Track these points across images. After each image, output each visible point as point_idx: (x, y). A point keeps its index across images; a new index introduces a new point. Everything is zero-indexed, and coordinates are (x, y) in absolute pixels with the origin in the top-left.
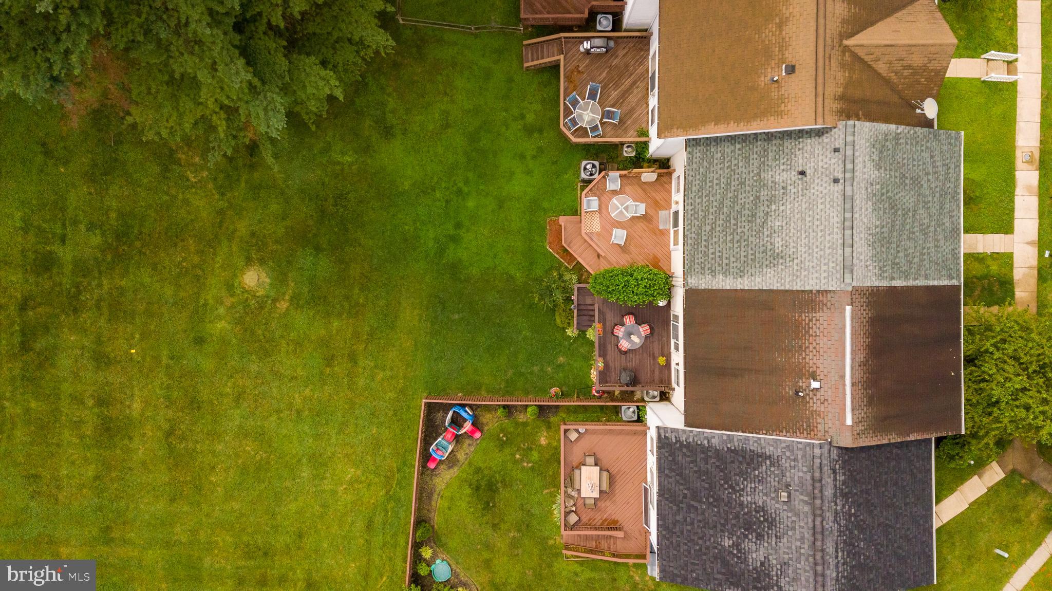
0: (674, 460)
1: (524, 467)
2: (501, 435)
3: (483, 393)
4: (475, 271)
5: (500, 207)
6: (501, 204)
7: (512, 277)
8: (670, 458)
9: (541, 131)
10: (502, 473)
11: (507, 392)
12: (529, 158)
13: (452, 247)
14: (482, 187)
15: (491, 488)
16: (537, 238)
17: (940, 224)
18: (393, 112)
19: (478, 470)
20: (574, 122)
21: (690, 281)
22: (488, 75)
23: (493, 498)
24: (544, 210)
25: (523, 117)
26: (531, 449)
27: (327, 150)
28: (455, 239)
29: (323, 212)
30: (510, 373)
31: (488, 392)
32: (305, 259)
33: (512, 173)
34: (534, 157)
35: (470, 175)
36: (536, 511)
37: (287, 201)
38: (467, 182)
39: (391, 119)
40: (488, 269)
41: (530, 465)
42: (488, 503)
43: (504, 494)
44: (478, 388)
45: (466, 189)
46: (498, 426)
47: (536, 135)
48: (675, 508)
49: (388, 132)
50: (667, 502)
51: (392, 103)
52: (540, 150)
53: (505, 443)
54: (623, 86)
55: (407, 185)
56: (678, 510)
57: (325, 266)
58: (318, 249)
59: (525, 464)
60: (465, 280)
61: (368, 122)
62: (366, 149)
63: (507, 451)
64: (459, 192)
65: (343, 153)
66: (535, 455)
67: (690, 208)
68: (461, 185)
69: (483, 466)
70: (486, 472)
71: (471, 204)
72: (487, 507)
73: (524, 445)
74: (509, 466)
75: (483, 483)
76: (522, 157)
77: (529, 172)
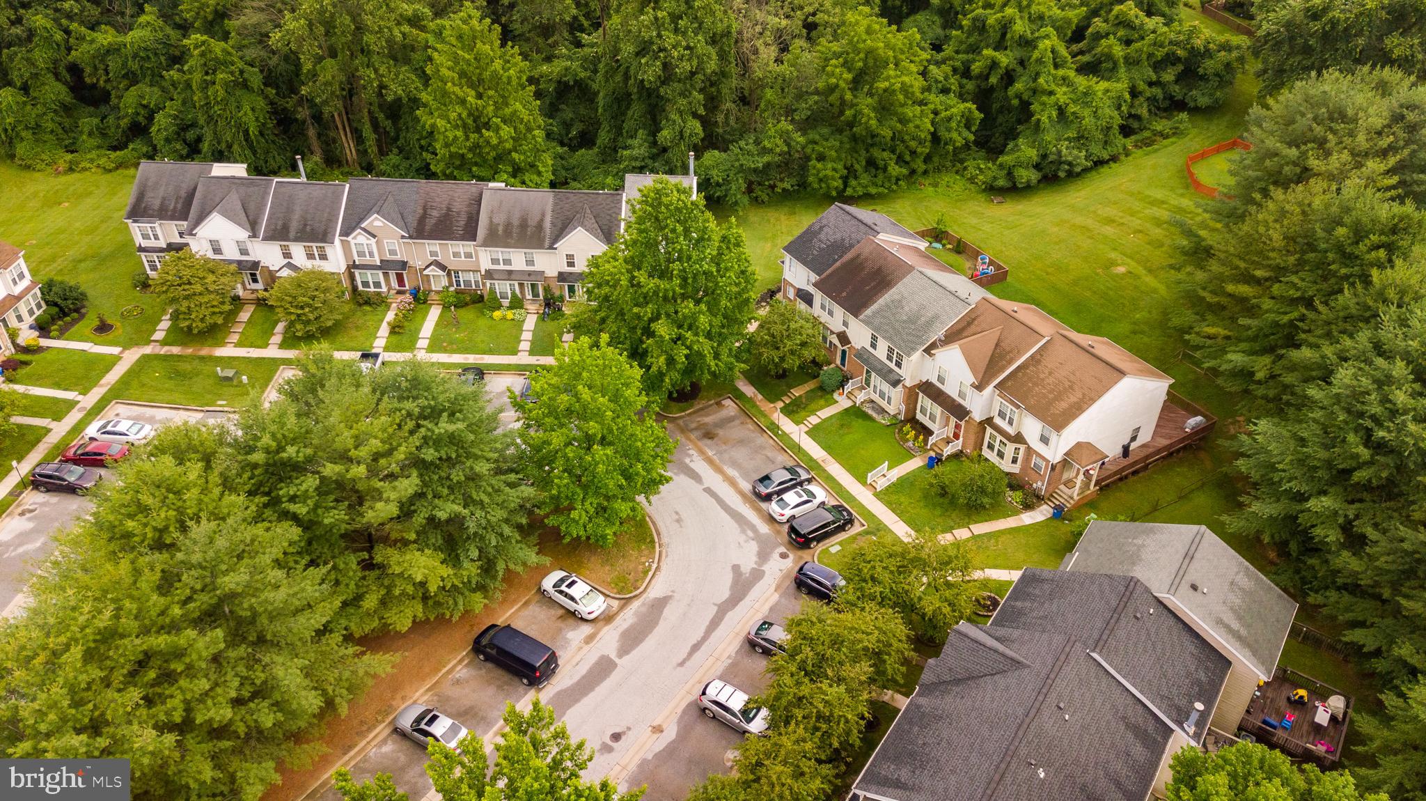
17: (890, 323)
32: (1110, 284)
57: (1099, 287)
58: (1109, 289)
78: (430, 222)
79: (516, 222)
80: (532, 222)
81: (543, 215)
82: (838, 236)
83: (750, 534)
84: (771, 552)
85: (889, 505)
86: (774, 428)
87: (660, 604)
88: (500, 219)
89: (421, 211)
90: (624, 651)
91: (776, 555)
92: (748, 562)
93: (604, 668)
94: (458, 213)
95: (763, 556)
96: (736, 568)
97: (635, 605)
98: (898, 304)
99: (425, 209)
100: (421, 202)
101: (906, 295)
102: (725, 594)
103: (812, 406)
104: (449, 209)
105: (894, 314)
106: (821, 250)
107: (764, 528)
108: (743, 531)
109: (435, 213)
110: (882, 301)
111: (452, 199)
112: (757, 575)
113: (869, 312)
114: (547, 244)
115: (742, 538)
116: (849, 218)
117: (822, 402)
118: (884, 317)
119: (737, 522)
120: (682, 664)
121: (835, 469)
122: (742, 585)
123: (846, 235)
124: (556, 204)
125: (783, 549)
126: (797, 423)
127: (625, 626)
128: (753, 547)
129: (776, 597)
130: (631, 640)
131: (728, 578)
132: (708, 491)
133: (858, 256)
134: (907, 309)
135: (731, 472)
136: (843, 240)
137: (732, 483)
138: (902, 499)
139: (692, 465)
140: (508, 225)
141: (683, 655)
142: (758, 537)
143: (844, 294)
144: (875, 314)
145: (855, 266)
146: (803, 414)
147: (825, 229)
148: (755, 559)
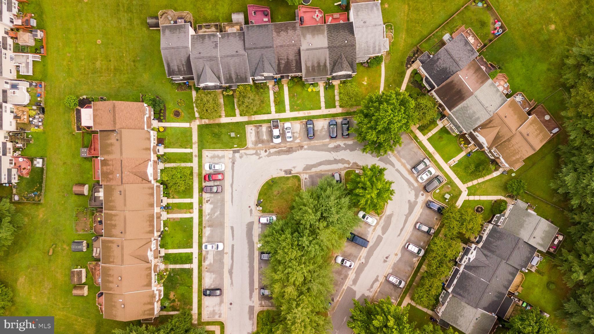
2: (488, 35)
4: (514, 59)
5: (519, 74)
7: (507, 63)
13: (522, 60)
14: (524, 75)
16: (508, 74)
17: (462, 117)
18: (550, 74)
20: (520, 95)
22: (538, 94)
27: (557, 58)
28: (522, 62)
29: (549, 47)
32: (546, 37)
33: (521, 81)
35: (528, 75)
37: (557, 44)
38: (528, 73)
39: (549, 72)
40: (512, 61)
42: (481, 22)
49: (548, 70)
51: (552, 75)
55: (538, 64)
57: (542, 38)
58: (545, 40)
60: (515, 56)
61: (553, 68)
62: (550, 64)
64: (528, 71)
65: (554, 60)
71: (524, 70)
77: (518, 84)
78: (282, 66)
79: (316, 65)
80: (322, 64)
81: (326, 60)
82: (445, 65)
83: (412, 187)
84: (419, 194)
85: (454, 171)
86: (416, 138)
87: (390, 217)
88: (309, 64)
89: (277, 62)
90: (384, 233)
91: (420, 195)
92: (413, 199)
93: (379, 239)
94: (292, 60)
95: (417, 196)
96: (409, 201)
97: (383, 218)
98: (466, 108)
99: (279, 60)
100: (276, 57)
101: (469, 105)
102: (407, 211)
103: (429, 128)
104: (288, 59)
105: (464, 113)
106: (438, 71)
107: (416, 185)
108: (410, 187)
109: (283, 62)
110: (460, 106)
111: (288, 54)
112: (416, 203)
113: (455, 110)
114: (329, 73)
115: (410, 190)
116: (449, 57)
117: (433, 126)
118: (460, 113)
119: (407, 183)
120: (399, 235)
121: (437, 157)
122: (412, 206)
123: (448, 66)
124: (330, 54)
125: (422, 192)
126: (424, 135)
127: (382, 225)
128: (413, 193)
129: (421, 210)
130: (385, 229)
131: (407, 206)
132: (397, 170)
133: (452, 82)
134: (469, 112)
135: (404, 161)
136: (446, 68)
137: (405, 166)
138: (458, 169)
139: (390, 159)
140: (313, 67)
141: (399, 233)
142: (415, 189)
143: (446, 99)
144: (457, 111)
145: (451, 86)
146: (426, 131)
147: (440, 60)
148: (414, 197)
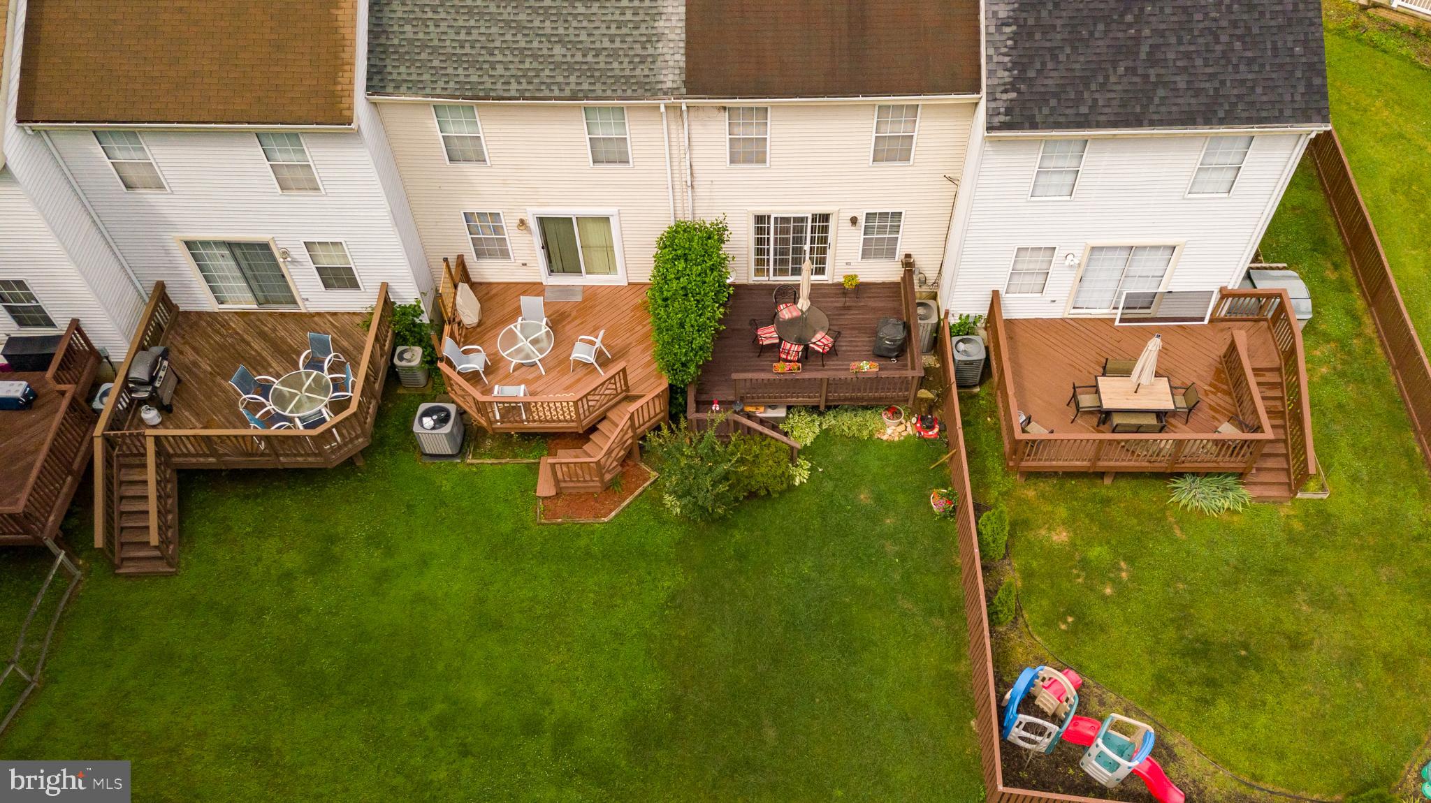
0: (1055, 95)
1: (1133, 578)
2: (1063, 627)
3: (963, 667)
4: (653, 685)
5: (496, 624)
6: (488, 623)
7: (673, 598)
8: (1053, 102)
9: (332, 539)
10: (1156, 624)
11: (953, 610)
12: (390, 563)
13: (585, 741)
14: (440, 667)
15: (1200, 650)
16: (583, 542)
19: (1163, 682)
21: (669, 85)
22: (159, 656)
23: (1226, 646)
24: (515, 531)
25: (289, 575)
26: (1085, 563)
28: (566, 735)
30: (906, 604)
31: (958, 657)
33: (419, 598)
34: (389, 552)
35: (404, 696)
36: (1232, 552)
38: (421, 705)
40: (649, 652)
41: (1123, 564)
42: (1242, 662)
43: (1207, 620)
44: (949, 681)
45: (439, 708)
46: (1040, 634)
47: (336, 550)
48: (1161, 92)
50: (1152, 108)
52: (374, 540)
53: (1080, 618)
54: (264, 353)
56: (1165, 84)
59: (1124, 575)
60: (676, 709)
63: (1099, 613)
66: (1097, 552)
67: (514, 86)
68: (424, 719)
69: (1149, 671)
70: (1163, 662)
72: (1252, 661)
73: (1078, 576)
74: (1135, 607)
75: (1194, 671)
76: (383, 577)
